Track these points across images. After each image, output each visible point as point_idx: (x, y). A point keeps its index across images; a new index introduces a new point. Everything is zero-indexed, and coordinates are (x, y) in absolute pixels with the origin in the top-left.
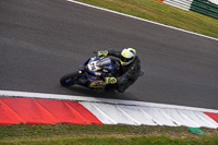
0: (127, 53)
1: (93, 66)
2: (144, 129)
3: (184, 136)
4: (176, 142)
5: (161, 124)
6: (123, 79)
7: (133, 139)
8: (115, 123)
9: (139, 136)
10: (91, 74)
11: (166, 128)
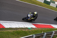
0: (35, 13)
1: (29, 16)
2: (16, 29)
3: (27, 30)
4: (25, 32)
5: (21, 27)
6: (35, 18)
7: (13, 31)
8: (9, 27)
9: (15, 31)
10: (29, 17)
11: (22, 28)
